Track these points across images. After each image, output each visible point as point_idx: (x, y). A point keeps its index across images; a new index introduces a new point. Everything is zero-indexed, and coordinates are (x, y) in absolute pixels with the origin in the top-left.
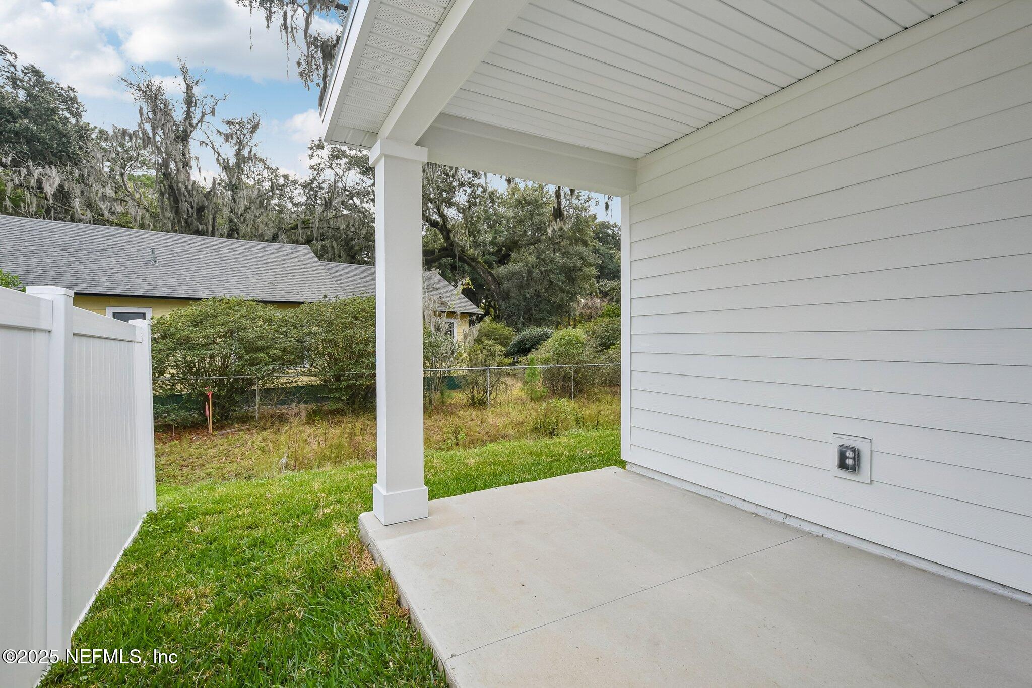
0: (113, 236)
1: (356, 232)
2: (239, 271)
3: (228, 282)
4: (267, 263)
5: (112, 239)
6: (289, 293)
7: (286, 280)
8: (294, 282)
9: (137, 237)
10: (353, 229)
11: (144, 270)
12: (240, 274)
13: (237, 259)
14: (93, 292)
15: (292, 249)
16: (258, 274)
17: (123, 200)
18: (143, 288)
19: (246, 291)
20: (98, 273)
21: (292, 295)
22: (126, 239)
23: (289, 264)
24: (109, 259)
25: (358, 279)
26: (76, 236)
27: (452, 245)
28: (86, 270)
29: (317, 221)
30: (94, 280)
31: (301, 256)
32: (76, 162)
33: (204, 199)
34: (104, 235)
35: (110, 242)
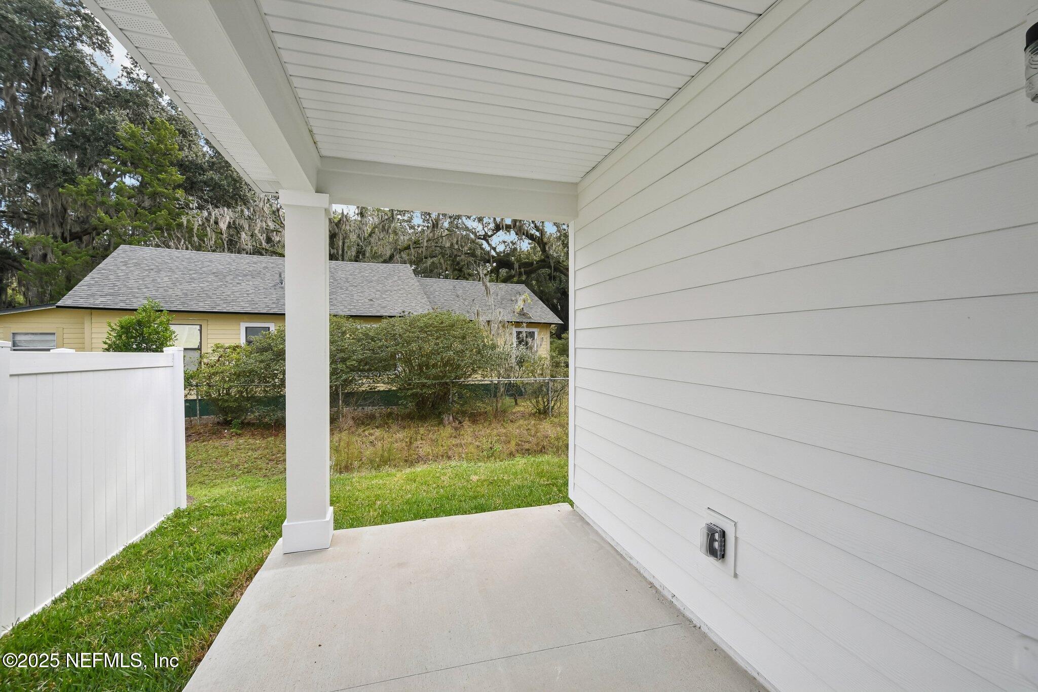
0: (255, 263)
1: (459, 249)
2: (347, 289)
3: (336, 299)
4: (372, 282)
5: (254, 265)
6: (384, 307)
7: (384, 296)
8: (391, 298)
9: (272, 263)
10: (456, 247)
11: (272, 291)
12: (347, 292)
13: (347, 279)
14: (230, 311)
15: (394, 268)
16: (362, 292)
17: (278, 231)
18: (268, 306)
19: (349, 307)
20: (237, 294)
21: (386, 309)
22: (264, 265)
23: (390, 281)
24: (247, 283)
25: (450, 293)
26: (227, 264)
27: (547, 257)
28: (229, 293)
29: (425, 241)
30: (233, 301)
31: (401, 274)
32: (245, 202)
33: (335, 227)
34: (248, 263)
35: (251, 269)
